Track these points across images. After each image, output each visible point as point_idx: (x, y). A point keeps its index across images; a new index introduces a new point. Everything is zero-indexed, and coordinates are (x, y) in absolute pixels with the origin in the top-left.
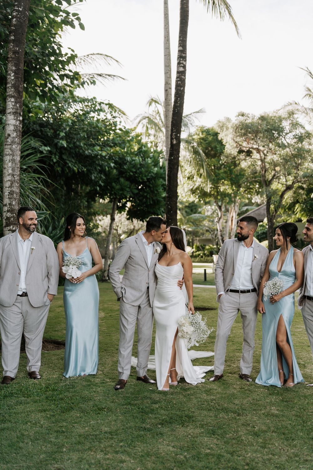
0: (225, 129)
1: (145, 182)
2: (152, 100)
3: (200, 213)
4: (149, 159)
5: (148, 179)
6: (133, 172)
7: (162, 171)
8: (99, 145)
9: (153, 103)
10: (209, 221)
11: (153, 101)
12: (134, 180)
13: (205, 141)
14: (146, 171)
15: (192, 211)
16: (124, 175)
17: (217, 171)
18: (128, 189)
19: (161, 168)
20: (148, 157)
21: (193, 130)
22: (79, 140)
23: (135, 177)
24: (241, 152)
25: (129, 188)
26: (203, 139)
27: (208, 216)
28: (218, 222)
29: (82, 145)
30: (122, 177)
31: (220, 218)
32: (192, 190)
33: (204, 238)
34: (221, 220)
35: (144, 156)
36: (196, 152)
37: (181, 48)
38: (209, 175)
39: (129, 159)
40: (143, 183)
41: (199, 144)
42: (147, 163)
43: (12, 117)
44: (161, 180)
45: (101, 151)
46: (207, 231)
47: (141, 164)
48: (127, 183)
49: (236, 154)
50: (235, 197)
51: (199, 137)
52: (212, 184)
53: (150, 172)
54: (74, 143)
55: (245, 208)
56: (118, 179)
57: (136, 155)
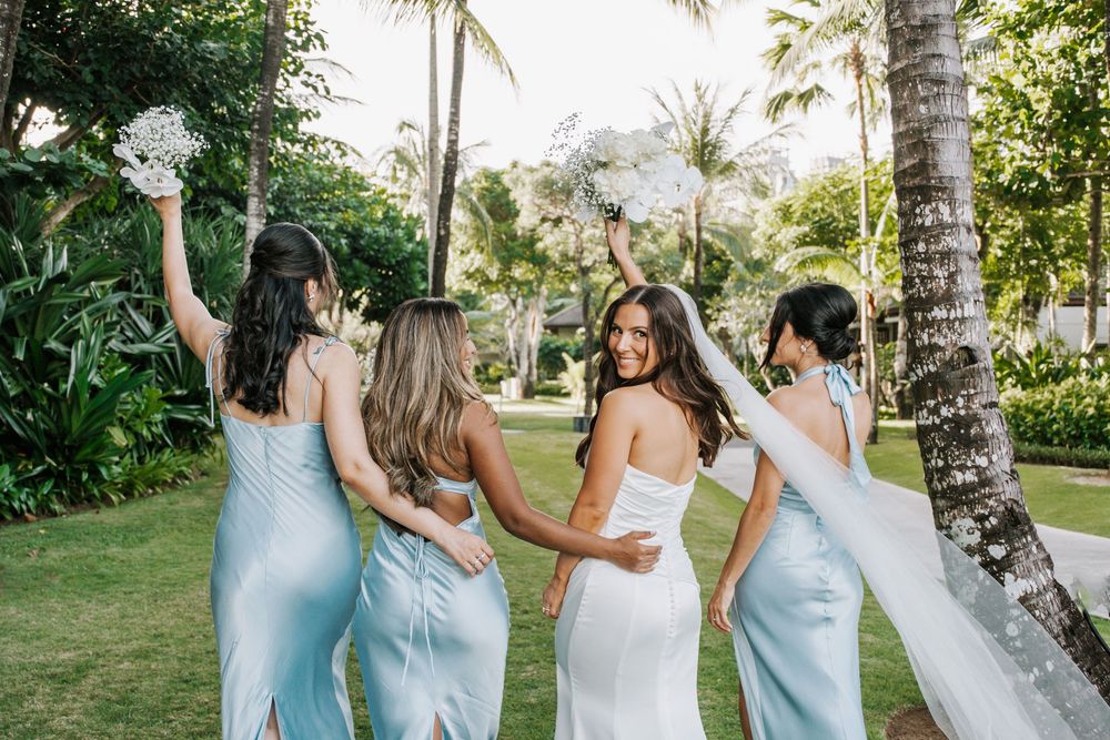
0: (520, 185)
1: (393, 266)
2: (404, 123)
3: (481, 309)
4: (400, 230)
5: (397, 262)
6: (373, 250)
7: (420, 249)
8: (323, 210)
9: (406, 128)
10: (497, 323)
11: (404, 125)
12: (373, 262)
13: (491, 193)
14: (396, 250)
15: (467, 304)
16: (360, 255)
17: (509, 243)
18: (366, 277)
19: (418, 243)
20: (399, 227)
21: (470, 174)
22: (293, 203)
23: (378, 258)
24: (544, 220)
25: (368, 275)
26: (486, 189)
27: (494, 315)
28: (511, 326)
29: (298, 211)
30: (357, 258)
31: (514, 321)
32: (466, 272)
33: (487, 351)
34: (516, 324)
35: (392, 225)
36: (475, 212)
37: (453, 110)
38: (496, 251)
39: (368, 230)
40: (390, 267)
41: (481, 198)
42: (397, 237)
43: (255, 219)
44: (418, 263)
45: (329, 220)
46: (493, 340)
47: (386, 238)
48: (365, 267)
49: (538, 222)
50: (539, 286)
51: (480, 186)
52: (502, 264)
53: (401, 251)
54: (286, 208)
55: (558, 302)
56: (350, 260)
57: (380, 223)
